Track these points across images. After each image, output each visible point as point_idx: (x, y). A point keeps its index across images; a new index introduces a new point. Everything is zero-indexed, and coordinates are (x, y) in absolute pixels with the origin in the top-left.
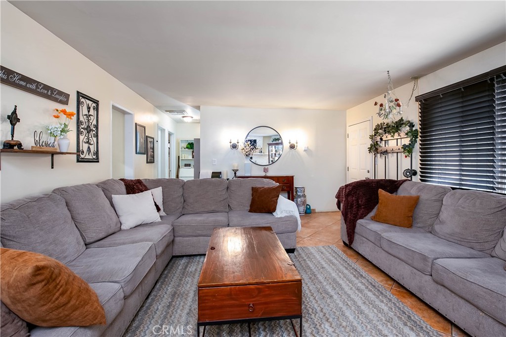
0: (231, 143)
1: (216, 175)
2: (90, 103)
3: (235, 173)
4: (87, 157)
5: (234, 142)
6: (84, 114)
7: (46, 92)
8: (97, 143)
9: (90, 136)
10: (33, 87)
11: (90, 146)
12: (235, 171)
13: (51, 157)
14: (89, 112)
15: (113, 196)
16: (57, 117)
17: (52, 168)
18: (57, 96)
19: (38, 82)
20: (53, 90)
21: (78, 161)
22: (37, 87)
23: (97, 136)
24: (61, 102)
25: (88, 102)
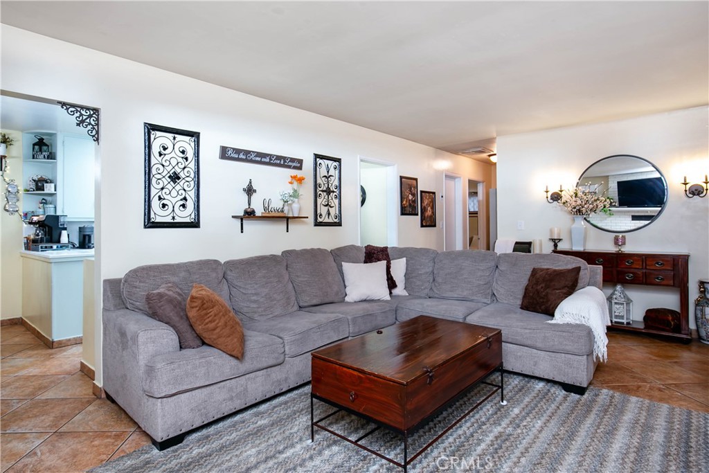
0: (547, 192)
1: (523, 247)
2: (330, 163)
3: (556, 246)
4: (327, 220)
5: (554, 189)
6: (322, 175)
7: (279, 162)
8: (340, 204)
9: (330, 198)
10: (267, 160)
11: (330, 209)
12: (555, 242)
13: (286, 222)
14: (328, 172)
15: (343, 263)
16: (291, 183)
17: (287, 231)
18: (290, 164)
19: (271, 155)
20: (285, 158)
21: (316, 225)
22: (271, 160)
23: (339, 197)
24: (295, 168)
25: (327, 162)
